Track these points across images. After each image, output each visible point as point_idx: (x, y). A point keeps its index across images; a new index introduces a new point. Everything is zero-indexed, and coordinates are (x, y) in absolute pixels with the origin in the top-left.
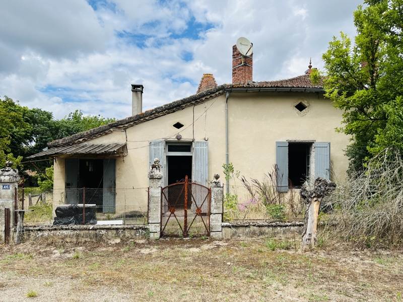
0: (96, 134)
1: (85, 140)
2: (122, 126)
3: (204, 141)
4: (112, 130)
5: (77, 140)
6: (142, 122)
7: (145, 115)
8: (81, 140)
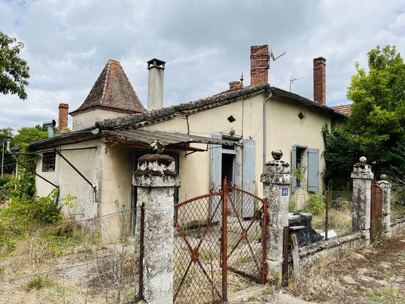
0: (161, 117)
1: (146, 124)
2: (186, 112)
3: (249, 139)
4: (175, 114)
5: (139, 122)
6: (204, 110)
7: (210, 102)
8: (143, 123)
